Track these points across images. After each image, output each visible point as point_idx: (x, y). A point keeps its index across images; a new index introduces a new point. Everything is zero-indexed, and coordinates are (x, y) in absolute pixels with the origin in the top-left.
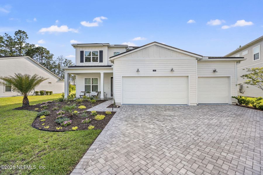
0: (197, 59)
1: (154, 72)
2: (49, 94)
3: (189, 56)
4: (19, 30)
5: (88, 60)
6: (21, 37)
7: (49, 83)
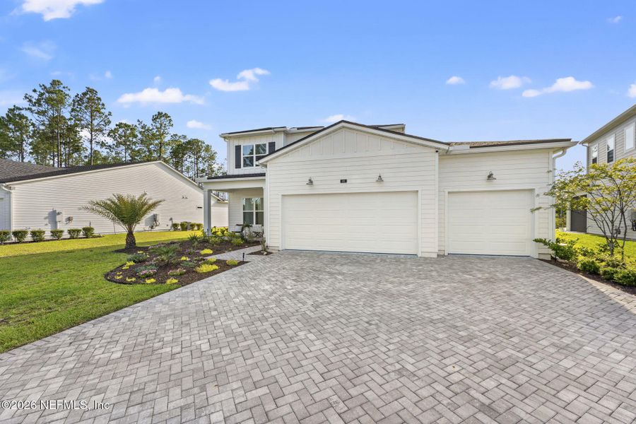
0: (437, 151)
1: (344, 184)
2: (195, 228)
3: (419, 146)
4: (159, 113)
5: (249, 162)
6: (161, 125)
7: (198, 208)
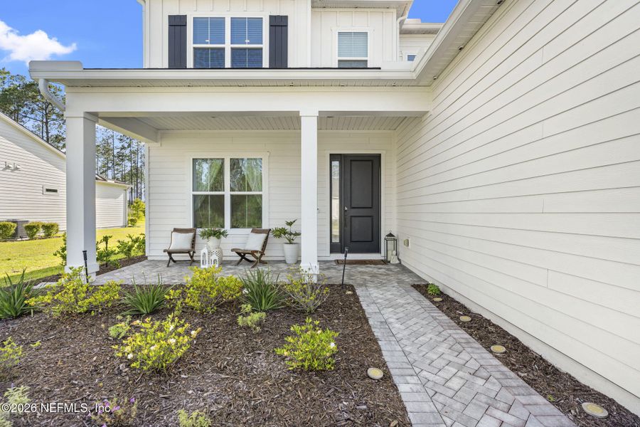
2: (41, 233)
7: (48, 190)
